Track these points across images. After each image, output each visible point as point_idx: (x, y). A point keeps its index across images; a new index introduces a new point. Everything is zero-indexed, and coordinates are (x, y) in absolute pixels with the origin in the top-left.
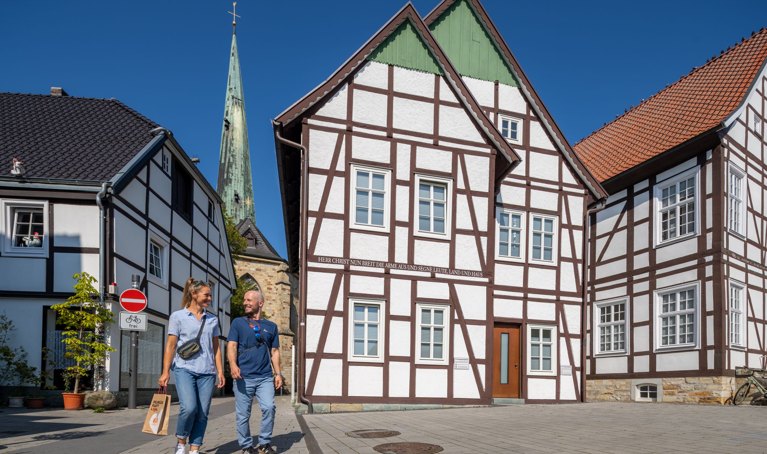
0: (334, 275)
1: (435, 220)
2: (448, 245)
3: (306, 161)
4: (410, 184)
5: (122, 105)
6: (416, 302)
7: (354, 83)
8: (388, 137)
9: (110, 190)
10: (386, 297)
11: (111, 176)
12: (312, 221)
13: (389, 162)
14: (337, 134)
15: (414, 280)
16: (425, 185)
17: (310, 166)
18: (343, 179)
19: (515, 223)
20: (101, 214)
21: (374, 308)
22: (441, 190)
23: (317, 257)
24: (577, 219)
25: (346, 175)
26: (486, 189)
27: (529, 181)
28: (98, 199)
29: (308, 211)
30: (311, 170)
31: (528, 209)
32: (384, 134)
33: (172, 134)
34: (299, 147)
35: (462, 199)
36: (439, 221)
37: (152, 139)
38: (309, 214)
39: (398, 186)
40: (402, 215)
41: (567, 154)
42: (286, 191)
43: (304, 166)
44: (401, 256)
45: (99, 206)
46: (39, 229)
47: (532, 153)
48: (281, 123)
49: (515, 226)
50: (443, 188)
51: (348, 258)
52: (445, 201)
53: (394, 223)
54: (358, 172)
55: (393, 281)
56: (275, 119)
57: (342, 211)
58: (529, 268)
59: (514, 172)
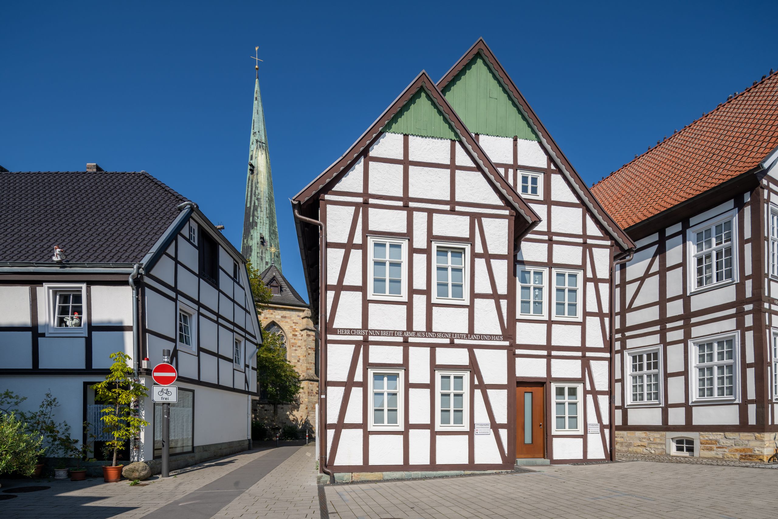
0: (353, 347)
1: (453, 285)
2: (466, 310)
3: (324, 237)
4: (427, 252)
5: (151, 178)
6: (435, 369)
7: (370, 155)
8: (404, 206)
9: (141, 270)
10: (405, 365)
11: (142, 256)
12: (331, 295)
13: (405, 231)
14: (354, 208)
15: (433, 347)
16: (442, 251)
17: (328, 241)
18: (360, 251)
19: (537, 280)
20: (134, 294)
21: (393, 377)
22: (459, 255)
23: (336, 329)
24: (603, 272)
25: (363, 247)
26: (505, 252)
27: (551, 236)
28: (131, 280)
29: (326, 286)
30: (329, 245)
31: (550, 264)
32: (401, 204)
33: (197, 207)
34: (317, 223)
35: (480, 263)
36: (458, 286)
37: (179, 213)
38: (328, 287)
39: (415, 255)
40: (420, 283)
41: (591, 206)
42: (306, 256)
43: (322, 241)
44: (419, 324)
45: (132, 286)
46: (79, 310)
47: (553, 208)
48: (299, 202)
49: (537, 282)
50: (461, 253)
51: (367, 329)
52: (463, 265)
53: (412, 292)
54: (375, 243)
55: (411, 349)
56: (294, 199)
57: (359, 283)
58: (553, 325)
59: (537, 228)
